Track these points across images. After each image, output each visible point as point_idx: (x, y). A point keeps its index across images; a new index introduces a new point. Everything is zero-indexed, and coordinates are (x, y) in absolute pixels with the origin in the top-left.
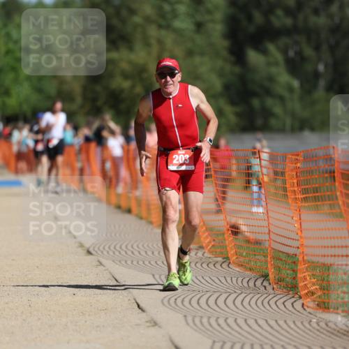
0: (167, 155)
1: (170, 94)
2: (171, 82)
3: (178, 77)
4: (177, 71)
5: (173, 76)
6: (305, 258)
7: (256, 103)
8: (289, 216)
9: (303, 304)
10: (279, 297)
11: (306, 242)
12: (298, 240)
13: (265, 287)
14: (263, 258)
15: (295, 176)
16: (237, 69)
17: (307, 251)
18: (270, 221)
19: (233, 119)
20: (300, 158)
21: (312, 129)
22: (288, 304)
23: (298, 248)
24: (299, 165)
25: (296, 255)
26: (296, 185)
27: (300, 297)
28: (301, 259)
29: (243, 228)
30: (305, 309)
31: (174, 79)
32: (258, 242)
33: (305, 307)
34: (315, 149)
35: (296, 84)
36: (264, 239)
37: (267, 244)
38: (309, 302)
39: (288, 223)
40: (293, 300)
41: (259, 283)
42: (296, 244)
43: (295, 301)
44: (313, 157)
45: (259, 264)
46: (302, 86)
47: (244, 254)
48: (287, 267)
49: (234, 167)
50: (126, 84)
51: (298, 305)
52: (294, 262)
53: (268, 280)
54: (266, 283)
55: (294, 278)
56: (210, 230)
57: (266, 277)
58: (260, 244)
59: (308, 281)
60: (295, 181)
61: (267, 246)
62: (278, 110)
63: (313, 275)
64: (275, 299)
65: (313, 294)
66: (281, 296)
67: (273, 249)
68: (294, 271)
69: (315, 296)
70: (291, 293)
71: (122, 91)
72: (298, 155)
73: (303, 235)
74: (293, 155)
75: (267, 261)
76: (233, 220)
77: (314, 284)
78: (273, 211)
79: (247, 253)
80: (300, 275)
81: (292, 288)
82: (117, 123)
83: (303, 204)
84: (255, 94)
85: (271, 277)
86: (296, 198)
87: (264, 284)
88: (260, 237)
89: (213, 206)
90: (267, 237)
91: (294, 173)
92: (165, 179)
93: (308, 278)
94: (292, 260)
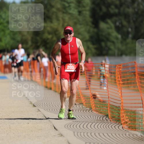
0: (65, 65)
1: (69, 41)
2: (69, 36)
3: (73, 35)
4: (72, 32)
5: (70, 34)
6: (123, 108)
7: (103, 44)
8: (116, 91)
9: (123, 127)
10: (112, 124)
11: (124, 101)
12: (120, 101)
13: (107, 120)
14: (106, 108)
15: (119, 74)
16: (96, 30)
17: (124, 105)
18: (109, 93)
19: (94, 51)
20: (121, 67)
21: (126, 55)
22: (117, 127)
23: (120, 104)
24: (121, 70)
25: (119, 107)
26: (119, 78)
27: (121, 124)
28: (121, 108)
29: (98, 96)
30: (123, 129)
31: (71, 35)
32: (104, 102)
33: (124, 128)
34: (127, 63)
35: (119, 36)
36: (106, 100)
37: (108, 102)
38: (125, 126)
39: (116, 93)
40: (119, 125)
41: (104, 118)
42: (120, 102)
43: (119, 126)
44: (126, 66)
45: (104, 110)
46: (122, 37)
47: (98, 106)
48: (116, 112)
49: (94, 71)
50: (50, 37)
51: (121, 127)
52: (119, 110)
53: (108, 117)
54: (107, 118)
55: (119, 116)
56: (84, 96)
57: (107, 116)
58: (105, 102)
59: (124, 117)
60: (119, 76)
61: (108, 103)
62: (112, 47)
63: (127, 115)
64: (111, 125)
65: (127, 123)
66: (114, 124)
67: (110, 104)
68: (119, 113)
69: (128, 124)
70: (118, 122)
71: (48, 39)
72: (120, 66)
73: (122, 99)
74: (118, 65)
75: (107, 109)
76: (94, 93)
77: (127, 119)
78: (110, 89)
79: (99, 106)
80: (121, 115)
81: (118, 120)
82: (46, 52)
83: (123, 86)
84: (103, 41)
85: (109, 116)
86: (119, 83)
87: (106, 119)
88: (105, 99)
89: (85, 87)
90: (108, 99)
91: (119, 73)
92: (63, 75)
93: (125, 116)
94: (118, 109)
